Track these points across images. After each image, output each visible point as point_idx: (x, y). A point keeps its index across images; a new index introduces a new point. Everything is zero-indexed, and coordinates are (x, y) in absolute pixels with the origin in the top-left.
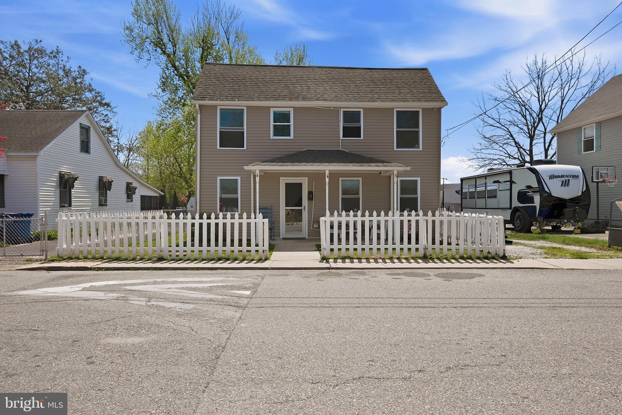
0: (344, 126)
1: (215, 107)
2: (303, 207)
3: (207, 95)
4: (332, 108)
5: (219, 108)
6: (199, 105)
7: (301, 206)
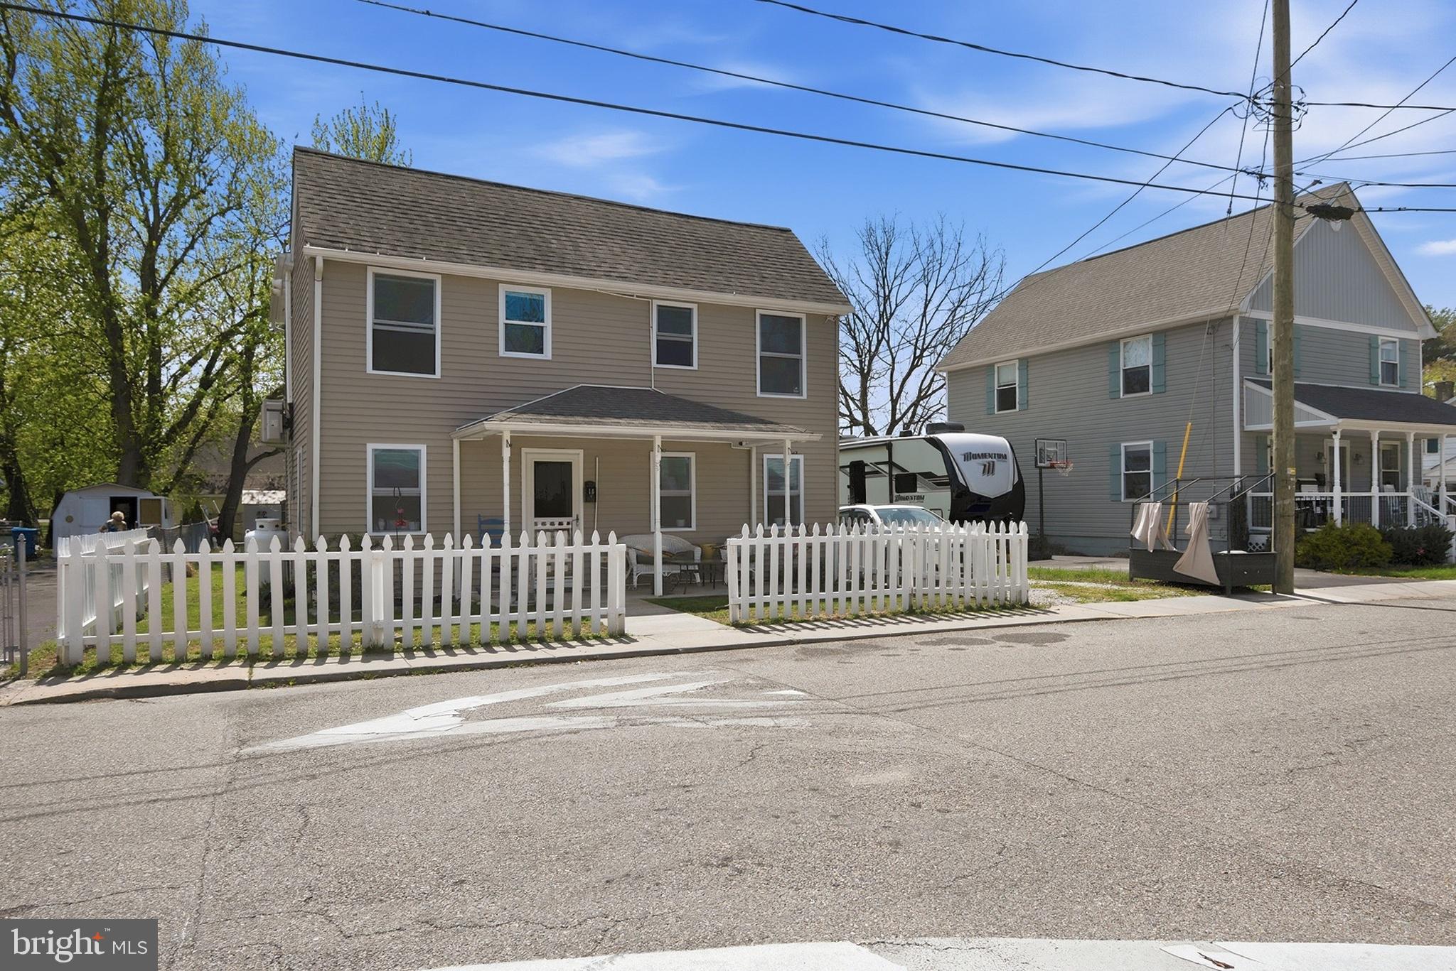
0: (660, 338)
1: (363, 267)
2: (574, 516)
3: (339, 235)
4: (635, 298)
5: (370, 271)
6: (324, 260)
7: (570, 515)
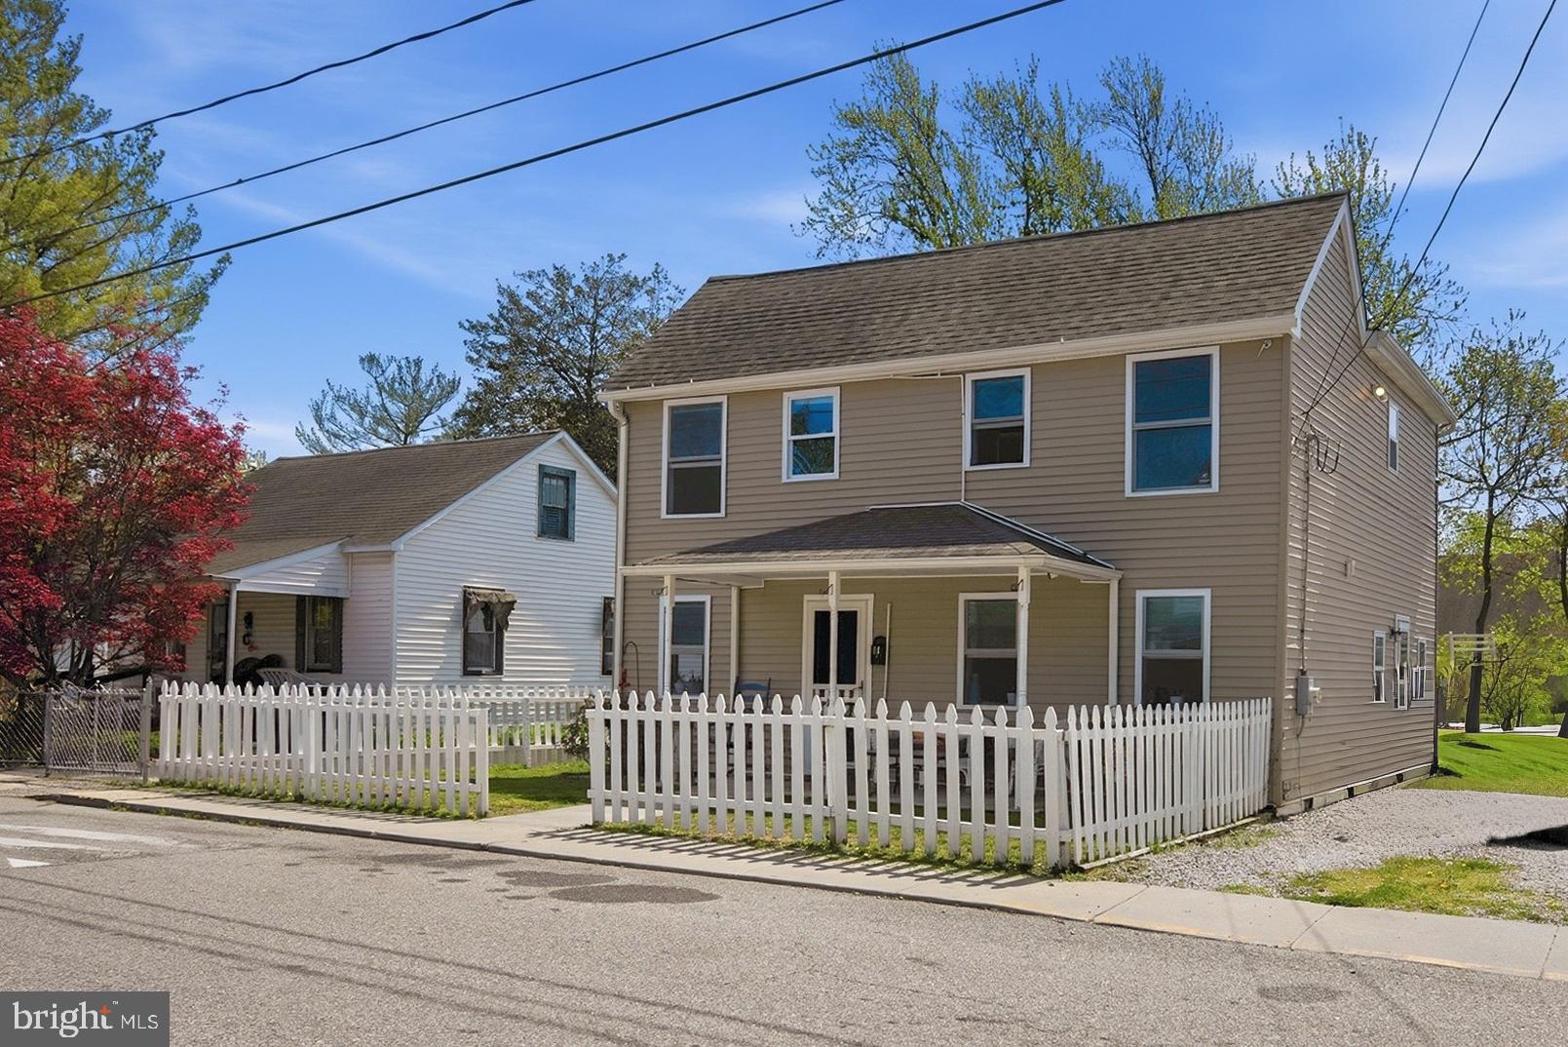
0: (975, 428)
1: (659, 404)
2: (858, 683)
4: (939, 376)
5: (666, 405)
7: (853, 682)
